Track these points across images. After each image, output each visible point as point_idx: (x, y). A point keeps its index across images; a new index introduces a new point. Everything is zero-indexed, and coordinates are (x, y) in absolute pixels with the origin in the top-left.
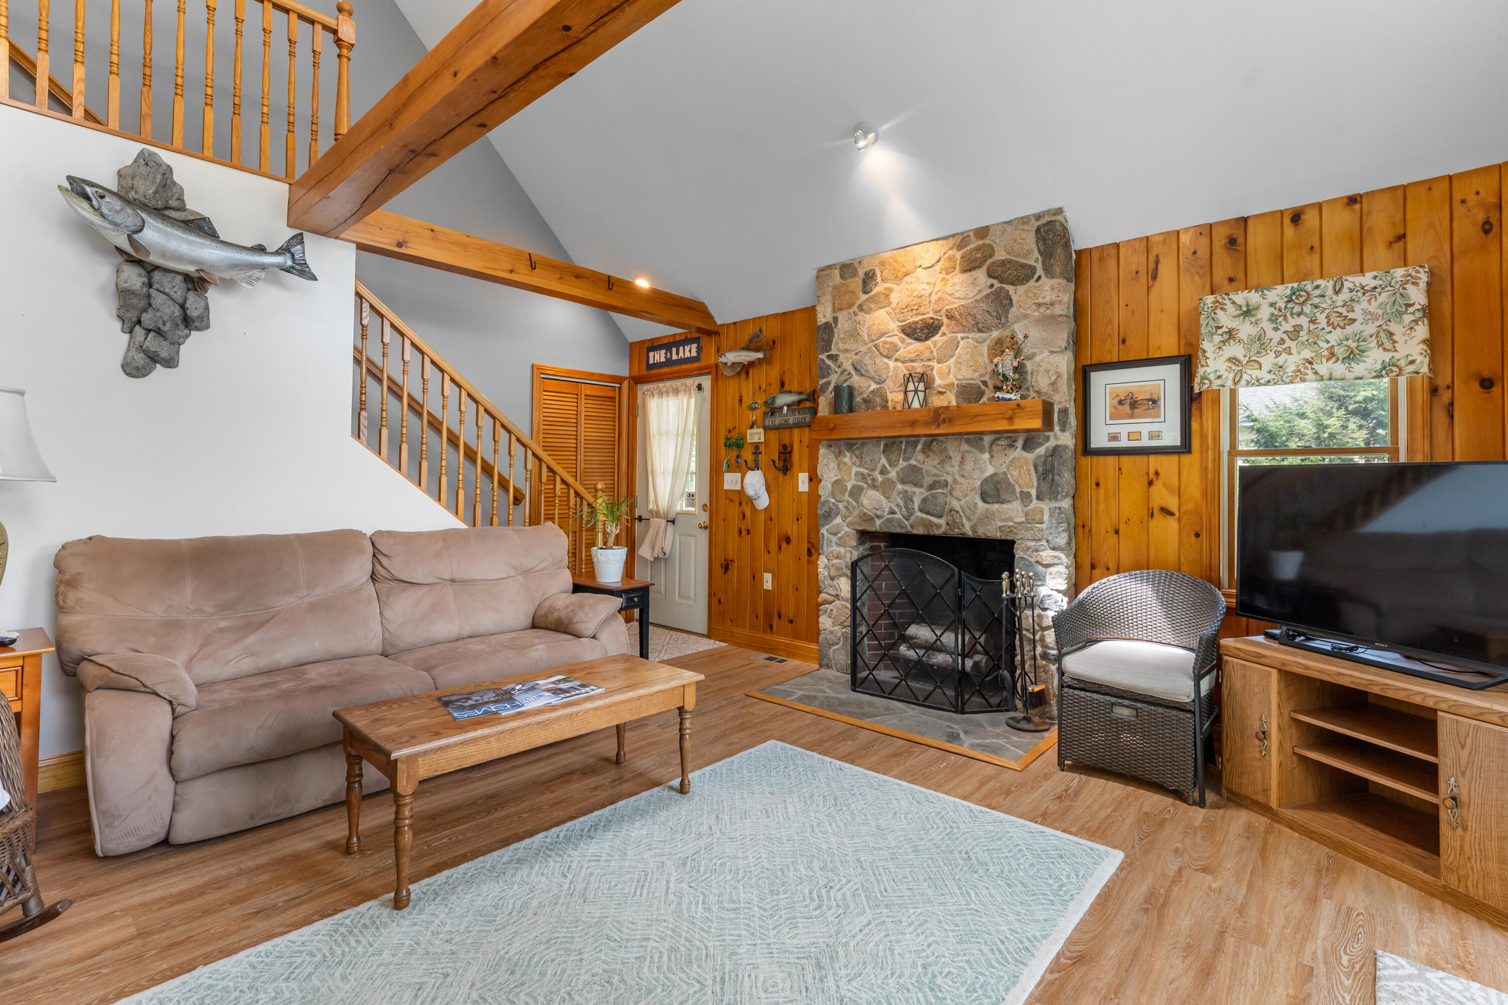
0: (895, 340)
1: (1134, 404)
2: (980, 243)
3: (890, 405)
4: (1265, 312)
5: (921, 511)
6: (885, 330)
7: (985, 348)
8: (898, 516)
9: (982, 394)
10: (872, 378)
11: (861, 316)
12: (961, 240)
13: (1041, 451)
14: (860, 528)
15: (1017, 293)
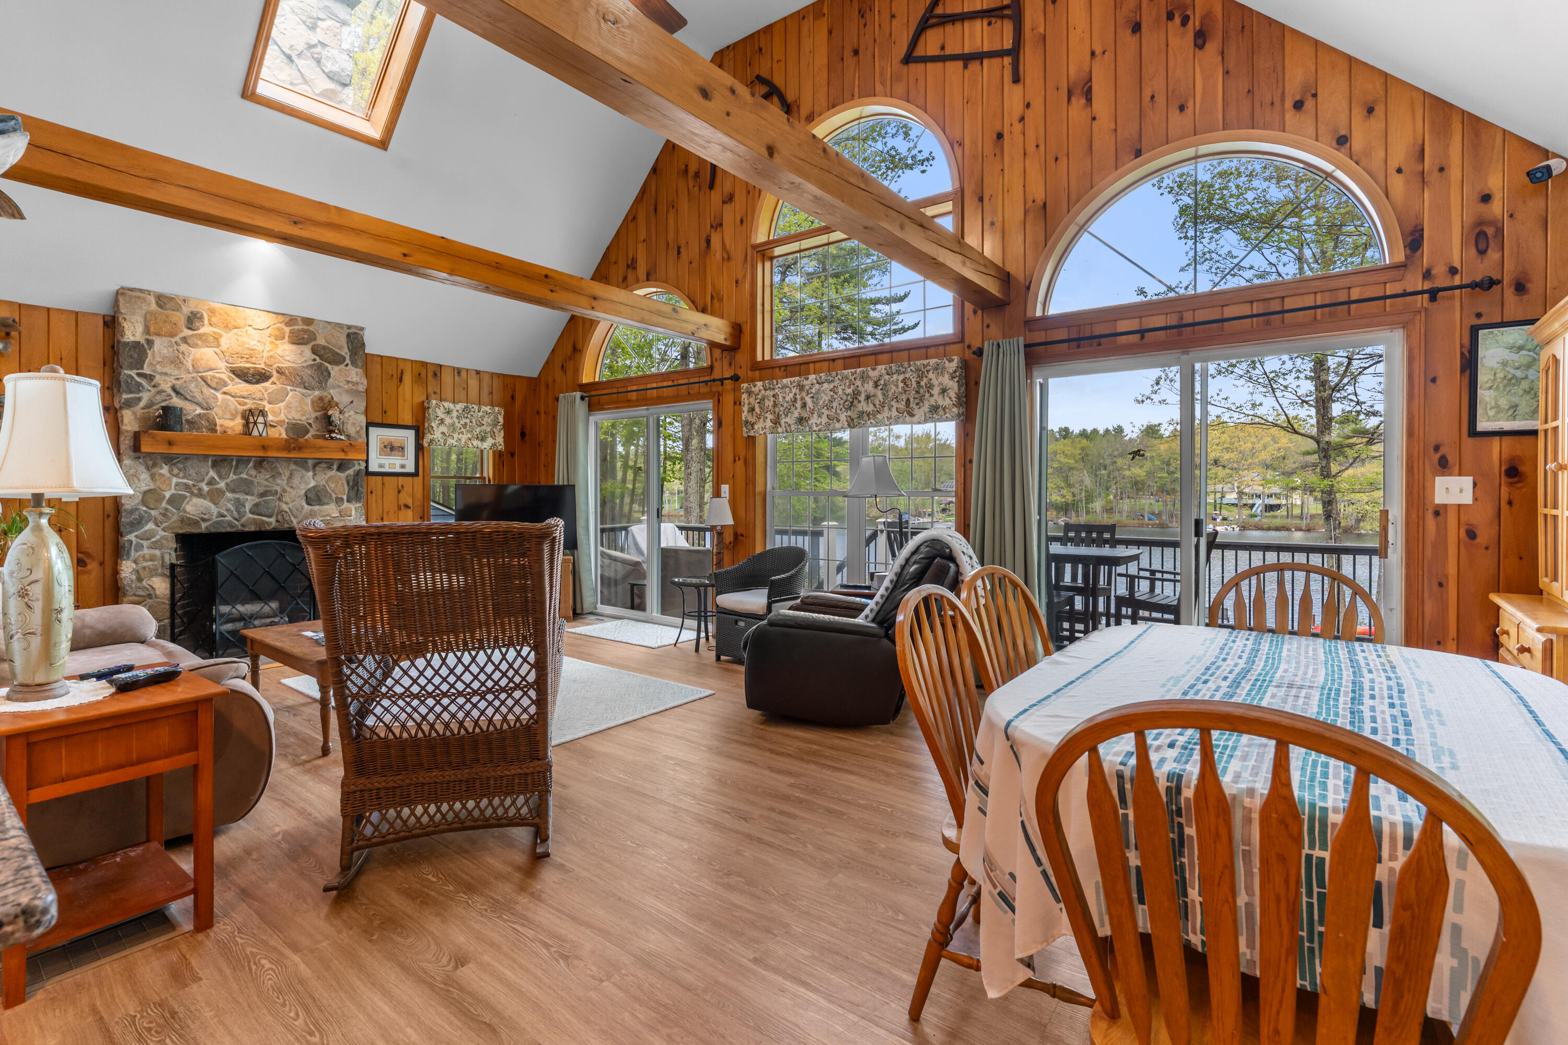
0: (224, 376)
1: (392, 448)
2: (306, 327)
3: (218, 428)
4: (455, 414)
5: (251, 512)
6: (213, 366)
7: (309, 401)
8: (229, 518)
9: (307, 432)
10: (197, 404)
11: (183, 347)
12: (291, 320)
13: (351, 472)
14: (180, 532)
15: (334, 370)
